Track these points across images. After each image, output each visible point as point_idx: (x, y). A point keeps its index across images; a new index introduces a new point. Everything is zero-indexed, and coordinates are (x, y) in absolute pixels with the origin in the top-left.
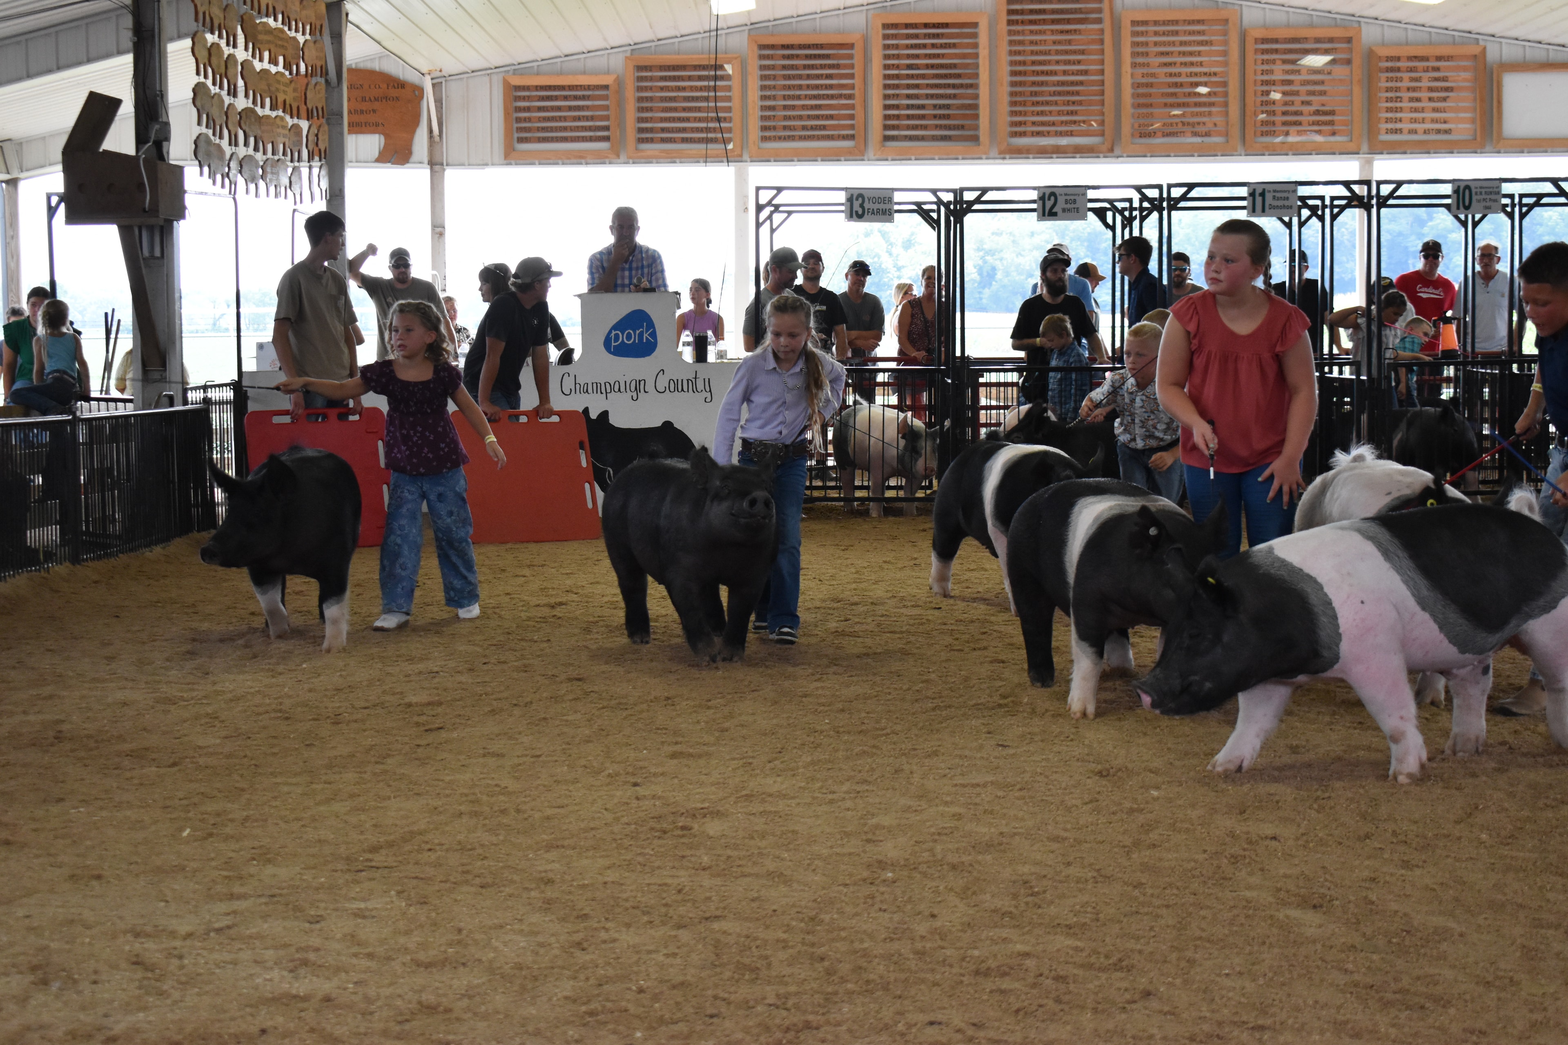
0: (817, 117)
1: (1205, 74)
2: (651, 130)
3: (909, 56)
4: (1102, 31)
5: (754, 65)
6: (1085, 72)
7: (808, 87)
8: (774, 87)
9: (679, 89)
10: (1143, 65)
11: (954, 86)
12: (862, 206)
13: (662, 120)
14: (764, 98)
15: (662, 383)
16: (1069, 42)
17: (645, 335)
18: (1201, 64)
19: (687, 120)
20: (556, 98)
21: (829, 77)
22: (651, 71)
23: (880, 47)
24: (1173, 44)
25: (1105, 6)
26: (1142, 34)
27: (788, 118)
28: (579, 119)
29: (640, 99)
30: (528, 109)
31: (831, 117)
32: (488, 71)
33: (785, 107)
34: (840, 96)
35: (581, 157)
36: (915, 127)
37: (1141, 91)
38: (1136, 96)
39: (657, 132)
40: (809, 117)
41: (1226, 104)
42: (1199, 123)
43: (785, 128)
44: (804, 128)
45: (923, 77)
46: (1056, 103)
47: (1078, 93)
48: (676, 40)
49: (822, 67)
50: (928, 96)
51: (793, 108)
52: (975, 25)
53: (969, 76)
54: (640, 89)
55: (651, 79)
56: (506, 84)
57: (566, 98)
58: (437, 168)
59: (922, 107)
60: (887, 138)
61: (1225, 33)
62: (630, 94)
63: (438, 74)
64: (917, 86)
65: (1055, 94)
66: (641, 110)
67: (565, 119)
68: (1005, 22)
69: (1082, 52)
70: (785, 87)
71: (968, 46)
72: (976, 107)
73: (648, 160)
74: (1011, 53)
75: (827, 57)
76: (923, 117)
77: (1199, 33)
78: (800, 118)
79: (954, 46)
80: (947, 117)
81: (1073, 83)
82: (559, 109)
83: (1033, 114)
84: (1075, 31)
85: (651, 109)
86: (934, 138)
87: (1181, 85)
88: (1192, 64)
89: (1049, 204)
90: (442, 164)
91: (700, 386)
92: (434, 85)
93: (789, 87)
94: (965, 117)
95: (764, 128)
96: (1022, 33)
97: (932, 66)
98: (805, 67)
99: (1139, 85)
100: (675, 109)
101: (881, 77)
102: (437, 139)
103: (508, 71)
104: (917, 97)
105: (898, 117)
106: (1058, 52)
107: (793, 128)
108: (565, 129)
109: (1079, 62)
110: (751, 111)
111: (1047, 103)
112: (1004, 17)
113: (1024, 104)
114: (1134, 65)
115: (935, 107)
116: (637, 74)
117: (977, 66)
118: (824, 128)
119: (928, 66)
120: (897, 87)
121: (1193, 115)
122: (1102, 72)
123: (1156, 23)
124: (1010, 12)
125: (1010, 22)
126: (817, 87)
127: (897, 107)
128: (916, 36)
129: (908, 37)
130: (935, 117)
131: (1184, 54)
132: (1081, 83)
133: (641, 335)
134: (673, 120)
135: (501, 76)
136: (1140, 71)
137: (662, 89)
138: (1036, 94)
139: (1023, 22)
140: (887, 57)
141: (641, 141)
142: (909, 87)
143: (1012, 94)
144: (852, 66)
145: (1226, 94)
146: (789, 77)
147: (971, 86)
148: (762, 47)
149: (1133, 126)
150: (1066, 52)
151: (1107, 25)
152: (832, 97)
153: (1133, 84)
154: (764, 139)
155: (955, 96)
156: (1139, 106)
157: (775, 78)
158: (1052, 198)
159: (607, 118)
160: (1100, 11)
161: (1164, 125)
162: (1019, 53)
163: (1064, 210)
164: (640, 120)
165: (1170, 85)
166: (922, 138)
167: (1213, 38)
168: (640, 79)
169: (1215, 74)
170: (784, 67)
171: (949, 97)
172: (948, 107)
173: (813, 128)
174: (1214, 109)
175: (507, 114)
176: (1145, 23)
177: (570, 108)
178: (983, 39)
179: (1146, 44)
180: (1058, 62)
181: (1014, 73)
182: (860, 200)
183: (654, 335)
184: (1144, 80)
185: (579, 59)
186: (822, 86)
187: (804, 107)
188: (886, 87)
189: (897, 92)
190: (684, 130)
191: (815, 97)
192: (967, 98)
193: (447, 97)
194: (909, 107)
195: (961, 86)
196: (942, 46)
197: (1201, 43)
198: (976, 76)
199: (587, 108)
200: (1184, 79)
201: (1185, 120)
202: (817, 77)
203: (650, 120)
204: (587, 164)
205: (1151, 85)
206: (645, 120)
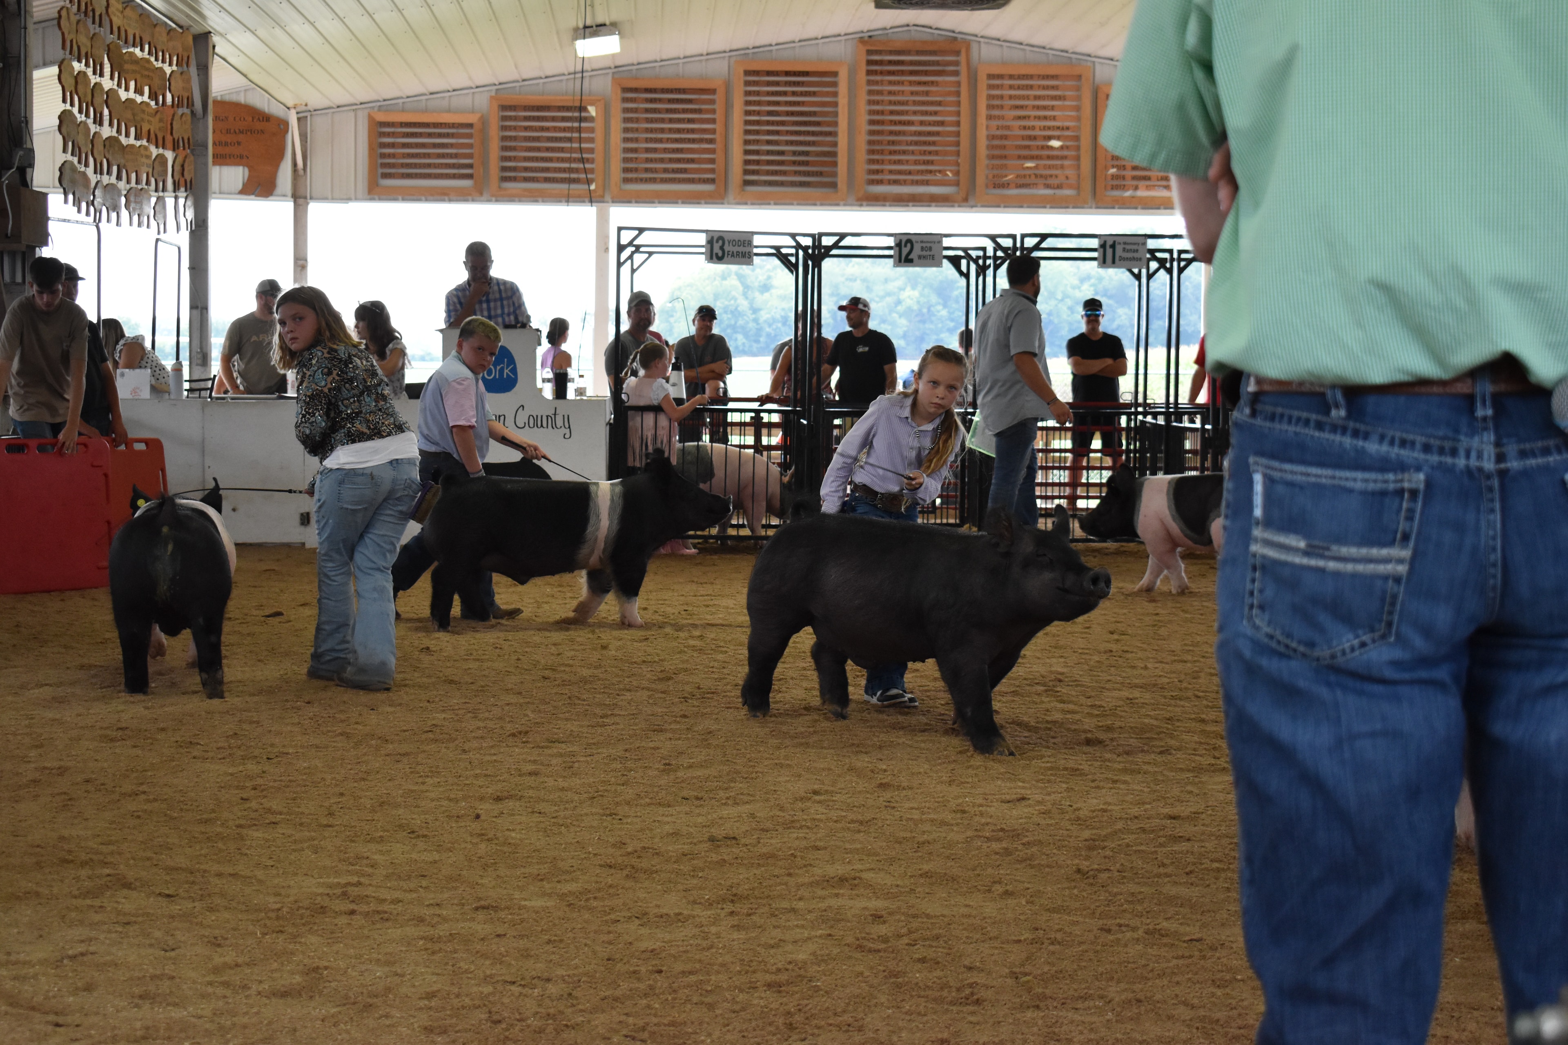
0: (679, 161)
1: (1058, 128)
2: (514, 169)
3: (770, 103)
4: (958, 84)
5: (617, 107)
6: (942, 123)
7: (671, 130)
8: (637, 130)
9: (542, 129)
10: (999, 118)
11: (813, 134)
12: (722, 248)
13: (526, 159)
14: (626, 140)
15: (522, 419)
16: (927, 93)
17: (506, 371)
18: (1054, 118)
19: (550, 160)
20: (420, 135)
21: (690, 121)
22: (514, 110)
23: (742, 93)
24: (1027, 98)
25: (962, 58)
26: (997, 87)
27: (651, 160)
28: (443, 156)
29: (504, 138)
30: (393, 145)
31: (692, 161)
32: (354, 107)
33: (647, 150)
34: (701, 141)
35: (445, 194)
36: (775, 173)
37: (996, 143)
38: (990, 147)
39: (520, 171)
40: (671, 160)
41: (1078, 158)
42: (1051, 176)
43: (647, 170)
44: (666, 170)
45: (782, 123)
46: (913, 153)
47: (934, 143)
48: (542, 81)
49: (685, 111)
50: (788, 143)
51: (655, 150)
52: (835, 74)
53: (829, 124)
54: (504, 128)
55: (515, 118)
56: (371, 119)
57: (430, 135)
58: (301, 201)
59: (782, 153)
60: (747, 183)
61: (1078, 89)
62: (494, 133)
63: (304, 108)
64: (777, 133)
65: (912, 143)
66: (505, 149)
67: (428, 156)
68: (864, 72)
69: (939, 104)
70: (647, 130)
71: (827, 94)
72: (834, 154)
73: (511, 198)
74: (870, 102)
75: (690, 101)
76: (782, 163)
77: (1053, 88)
78: (662, 160)
79: (814, 94)
80: (806, 163)
81: (930, 134)
82: (423, 146)
83: (891, 162)
84: (933, 82)
85: (513, 149)
86: (793, 184)
87: (1035, 138)
88: (1045, 118)
89: (905, 251)
90: (305, 198)
91: (559, 422)
92: (299, 119)
93: (651, 131)
94: (823, 164)
95: (626, 170)
96: (881, 83)
97: (792, 114)
98: (668, 111)
99: (994, 137)
100: (538, 149)
101: (742, 123)
102: (301, 172)
103: (373, 108)
104: (776, 143)
105: (758, 162)
106: (915, 103)
107: (655, 171)
108: (429, 166)
109: (936, 113)
110: (613, 153)
111: (904, 152)
112: (863, 68)
113: (881, 152)
114: (990, 118)
115: (794, 153)
116: (502, 114)
117: (836, 114)
118: (685, 171)
119: (789, 114)
120: (757, 132)
121: (1045, 167)
122: (958, 124)
123: (1011, 77)
124: (869, 62)
125: (869, 73)
126: (679, 131)
127: (757, 152)
128: (777, 84)
129: (769, 84)
130: (794, 163)
131: (1038, 108)
132: (938, 134)
133: (502, 370)
134: (537, 159)
135: (366, 112)
136: (994, 123)
137: (526, 129)
138: (893, 143)
139: (882, 73)
140: (748, 103)
141: (504, 179)
142: (769, 133)
143: (870, 143)
144: (713, 111)
145: (1078, 148)
147: (829, 134)
148: (626, 90)
149: (987, 177)
150: (923, 103)
151: (963, 78)
152: (693, 141)
153: (988, 137)
154: (626, 181)
155: (813, 143)
156: (994, 157)
158: (909, 245)
159: (470, 156)
160: (957, 63)
161: (1018, 176)
162: (877, 103)
163: (920, 257)
164: (504, 159)
165: (1023, 138)
166: (781, 184)
167: (1068, 93)
168: (504, 118)
169: (1068, 128)
170: (647, 111)
171: (808, 144)
172: (806, 153)
173: (674, 171)
174: (1066, 163)
175: (371, 149)
176: (1000, 77)
177: (435, 146)
178: (843, 88)
179: (1001, 97)
180: (915, 113)
181: (872, 122)
182: (720, 242)
183: (514, 371)
184: (999, 133)
185: (443, 98)
186: (684, 129)
187: (665, 150)
188: (747, 132)
189: (758, 137)
190: (547, 170)
191: (676, 141)
192: (826, 146)
193: (312, 131)
194: (769, 153)
195: (821, 133)
196: (802, 94)
197: (1054, 98)
198: (836, 124)
199: (452, 146)
200: (1037, 133)
201: (1038, 172)
202: (680, 121)
203: (515, 159)
204: (450, 201)
205: (1005, 137)
206: (509, 159)
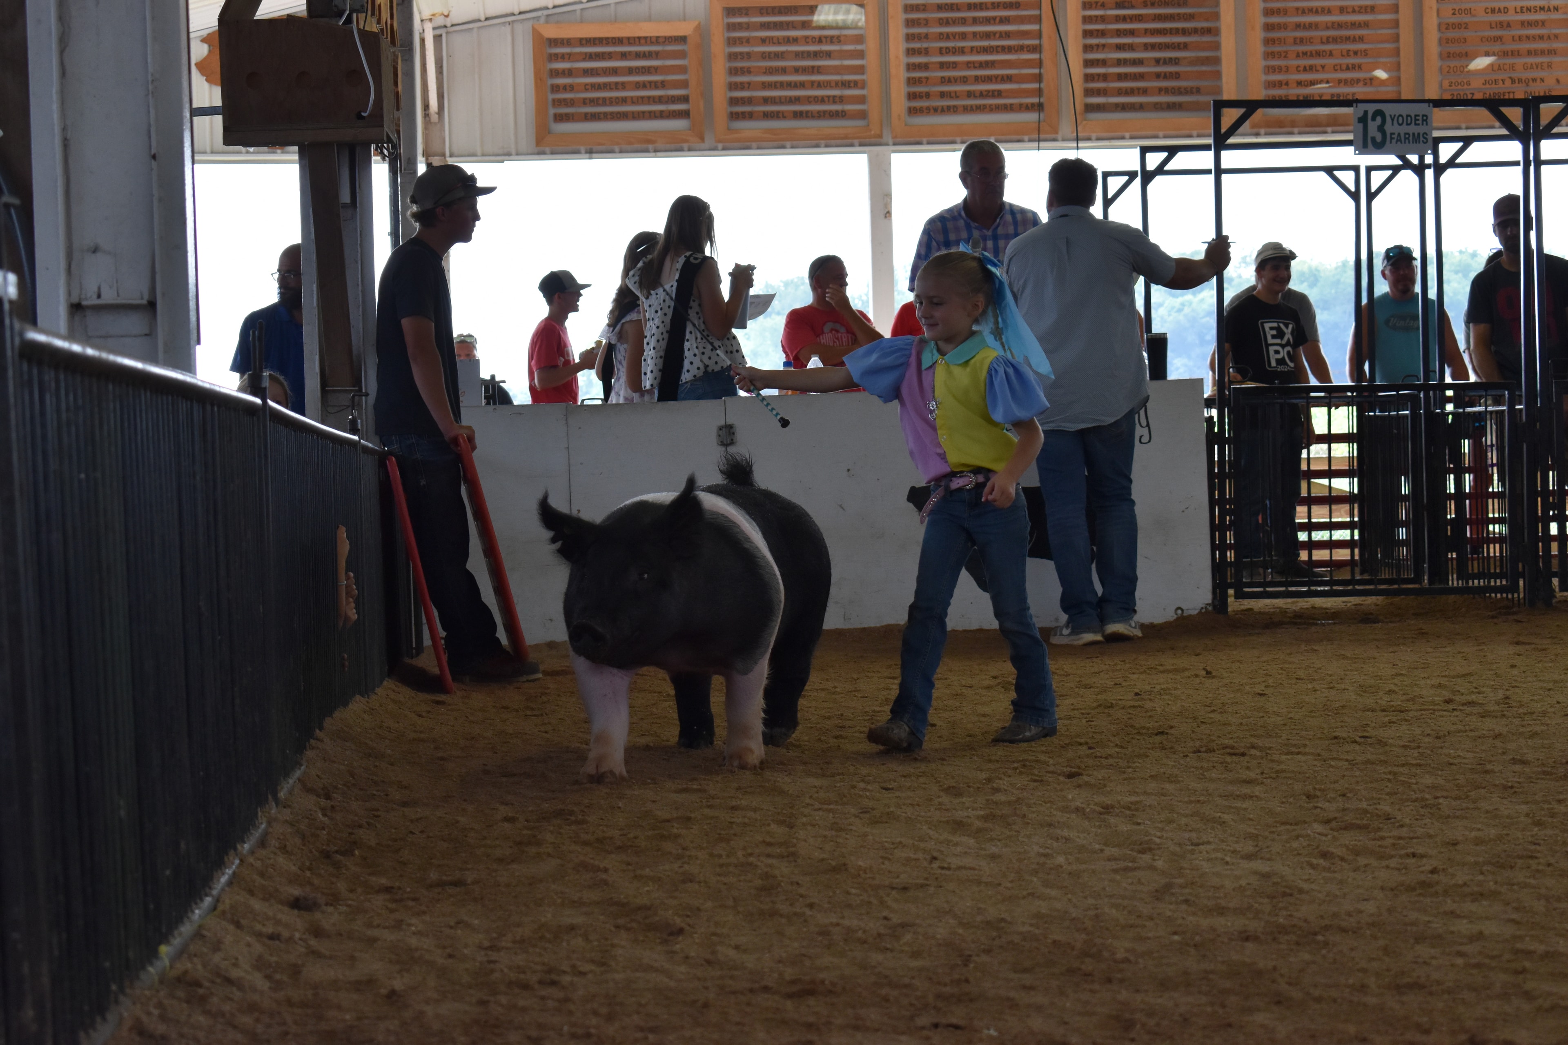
0: (989, 79)
2: (749, 101)
5: (896, 5)
6: (1371, 10)
8: (926, 37)
9: (788, 41)
11: (1184, 32)
13: (766, 86)
14: (911, 52)
19: (802, 85)
20: (609, 56)
21: (1005, 21)
22: (747, 14)
27: (948, 81)
28: (643, 86)
29: (732, 57)
30: (569, 73)
31: (1009, 79)
32: (508, 18)
33: (942, 66)
34: (1021, 49)
35: (649, 141)
36: (1130, 92)
37: (1451, 34)
38: (1443, 41)
39: (759, 104)
40: (977, 80)
42: (1534, 80)
43: (942, 95)
44: (970, 94)
45: (1138, 19)
46: (1331, 54)
47: (1361, 39)
49: (995, 6)
50: (1147, 47)
51: (954, 65)
53: (1207, 17)
54: (731, 42)
55: (748, 27)
56: (535, 35)
57: (624, 56)
59: (1139, 62)
60: (1090, 108)
62: (719, 48)
63: (440, 21)
64: (1132, 33)
65: (1329, 40)
66: (733, 71)
67: (623, 86)
70: (942, 37)
72: (1217, 61)
73: (746, 146)
76: (1141, 77)
78: (964, 80)
80: (1177, 76)
81: (1354, 25)
82: (614, 71)
83: (1298, 69)
85: (748, 71)
86: (1158, 107)
87: (1509, 25)
92: (435, 38)
93: (947, 37)
94: (1201, 75)
95: (912, 96)
97: (1152, 4)
98: (971, 7)
99: (1449, 26)
100: (784, 71)
101: (1080, 20)
102: (434, 118)
103: (538, 18)
104: (1131, 48)
105: (1105, 77)
107: (955, 95)
108: (624, 101)
110: (893, 71)
111: (1318, 54)
113: (1285, 55)
115: (1158, 61)
116: (727, 20)
118: (999, 94)
119: (1145, 4)
120: (1102, 33)
121: (1526, 67)
122: (1395, 9)
126: (988, 36)
127: (1103, 63)
130: (1158, 76)
132: (1366, 25)
134: (781, 85)
135: (529, 25)
136: (1449, 6)
137: (764, 41)
138: (1302, 41)
141: (735, 116)
142: (1119, 33)
143: (1267, 42)
146: (946, 22)
147: (1208, 31)
149: (1441, 85)
152: (1009, 50)
153: (1439, 25)
154: (912, 111)
155: (1185, 47)
156: (1449, 56)
157: (926, 23)
159: (684, 84)
161: (1484, 84)
164: (733, 86)
165: (1492, 26)
166: (1141, 107)
168: (731, 27)
170: (940, 8)
171: (1177, 47)
172: (1175, 61)
173: (982, 95)
174: (1555, 59)
175: (539, 80)
177: (631, 71)
181: (1270, 13)
184: (1456, 19)
186: (994, 33)
187: (969, 65)
189: (1102, 41)
190: (797, 100)
191: (985, 50)
192: (1203, 49)
194: (1120, 62)
195: (1195, 31)
198: (1216, 16)
199: (655, 70)
200: (1511, 17)
201: (1514, 75)
202: (988, 21)
203: (748, 86)
204: (656, 151)
205: (1466, 26)
206: (741, 86)
